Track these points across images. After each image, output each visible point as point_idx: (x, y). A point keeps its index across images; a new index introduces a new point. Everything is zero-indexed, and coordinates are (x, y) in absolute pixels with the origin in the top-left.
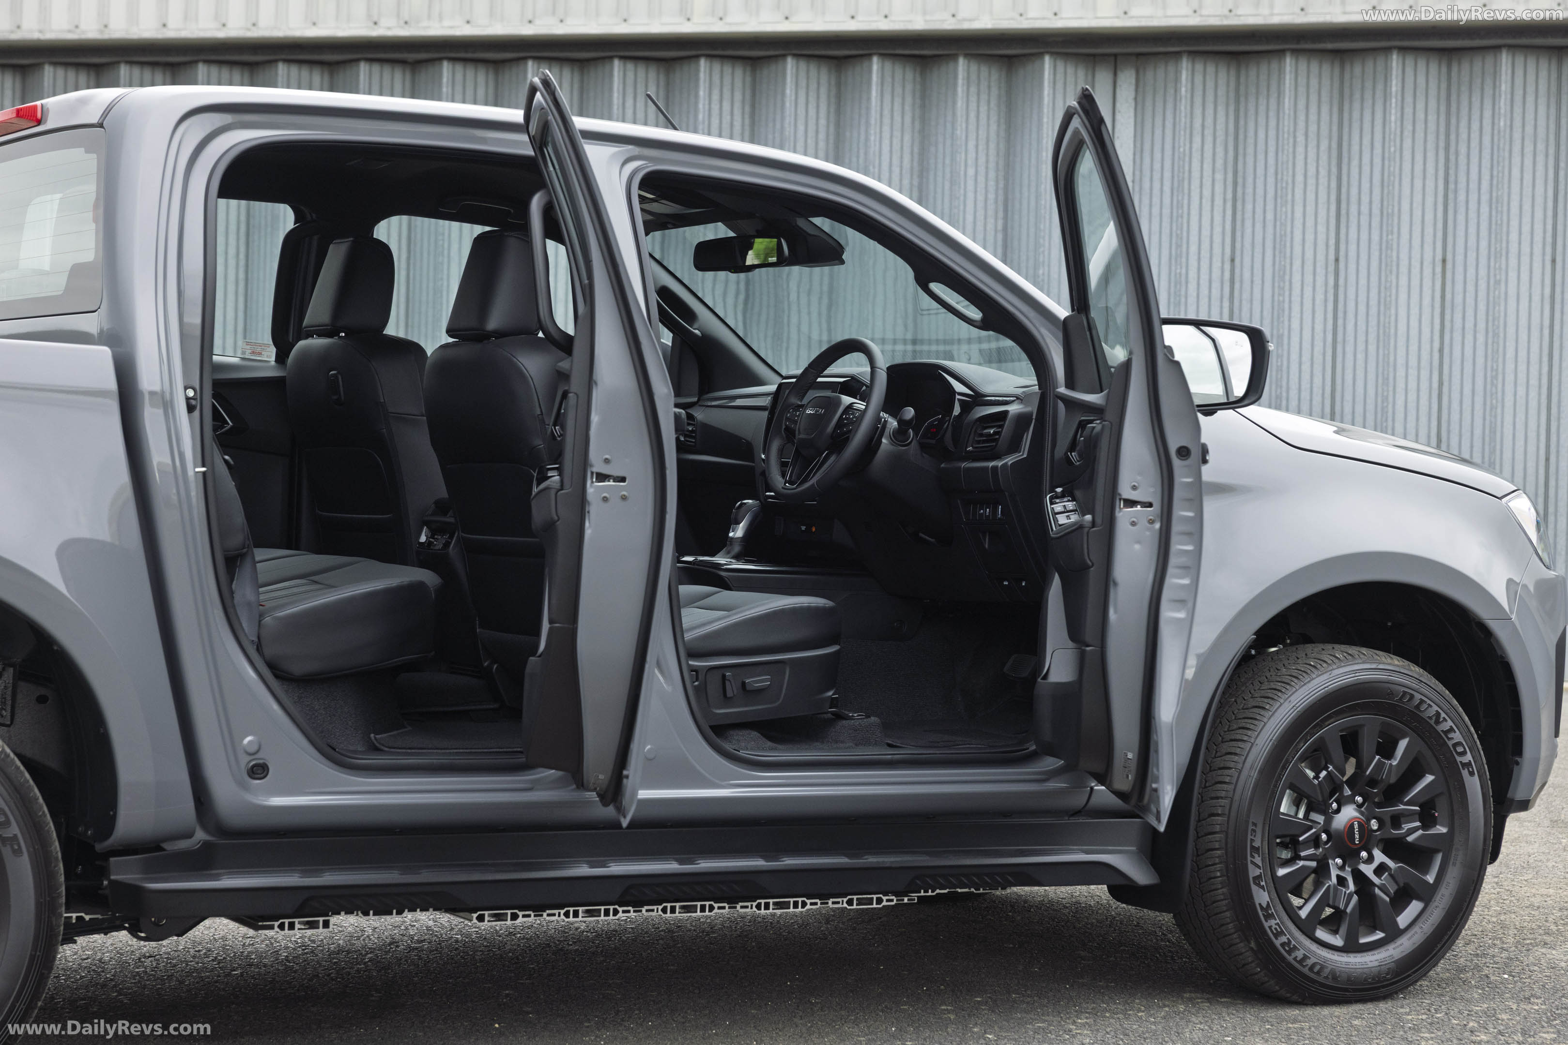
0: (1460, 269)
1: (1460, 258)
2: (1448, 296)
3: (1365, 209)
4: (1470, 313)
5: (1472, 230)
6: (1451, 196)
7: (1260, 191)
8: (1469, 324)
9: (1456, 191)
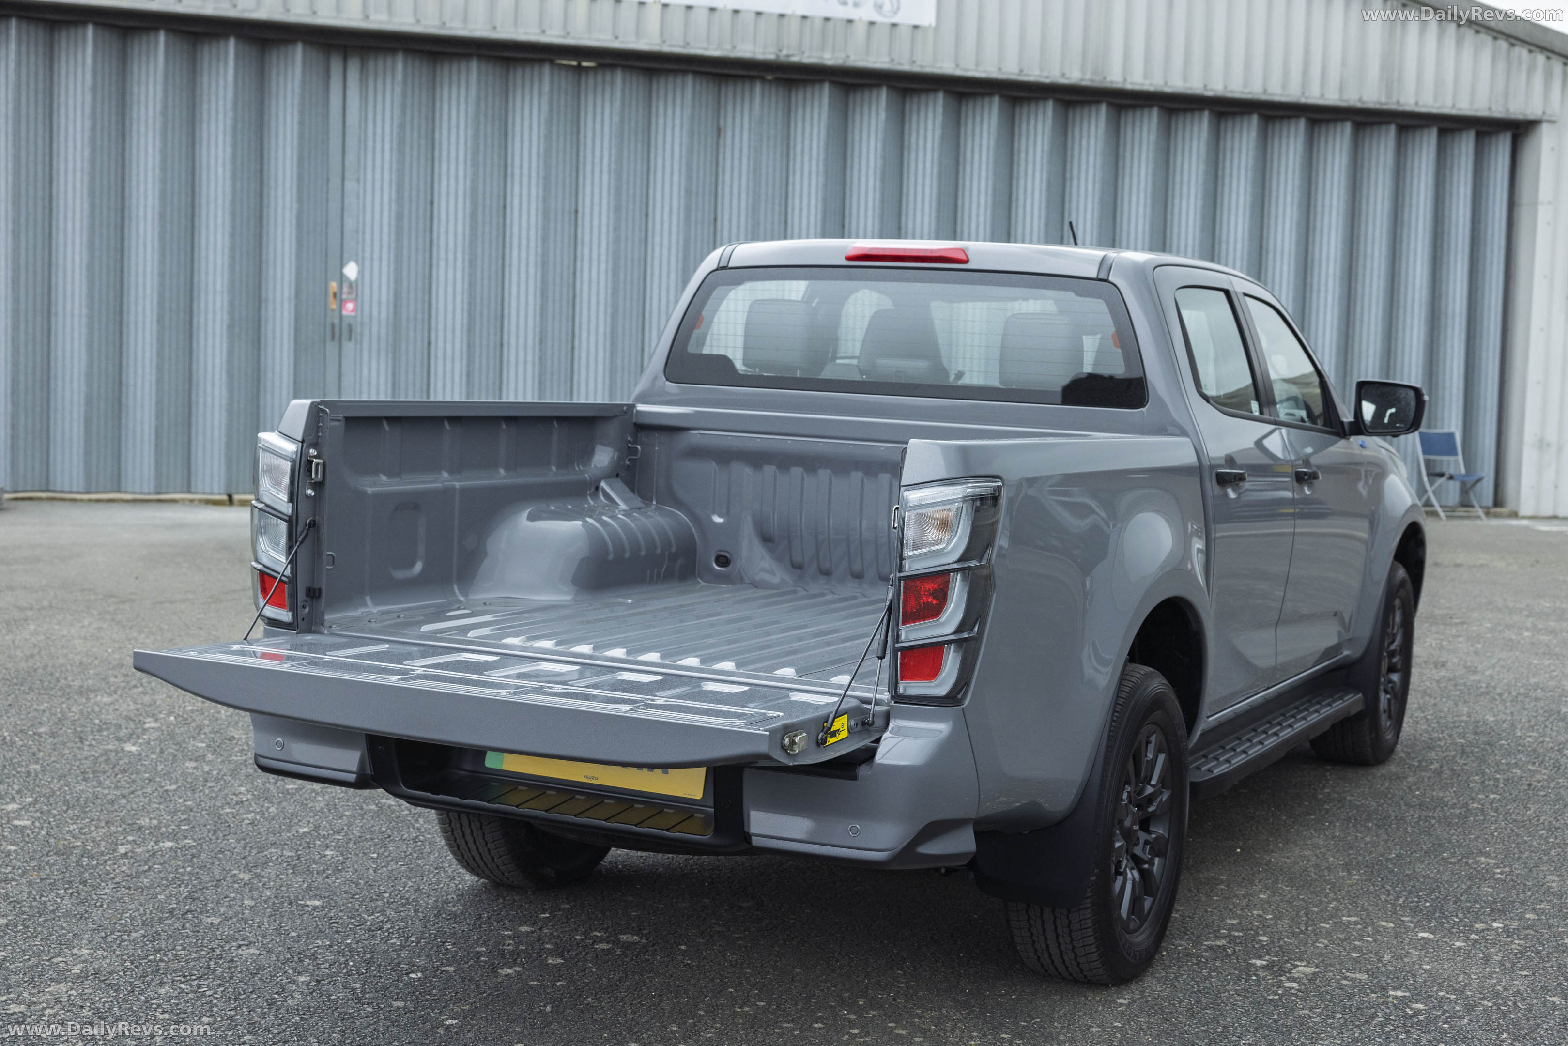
0: (587, 218)
1: (587, 211)
2: (579, 236)
3: (525, 171)
4: (595, 247)
5: (597, 191)
6: (581, 166)
7: (453, 154)
8: (595, 256)
9: (584, 164)
